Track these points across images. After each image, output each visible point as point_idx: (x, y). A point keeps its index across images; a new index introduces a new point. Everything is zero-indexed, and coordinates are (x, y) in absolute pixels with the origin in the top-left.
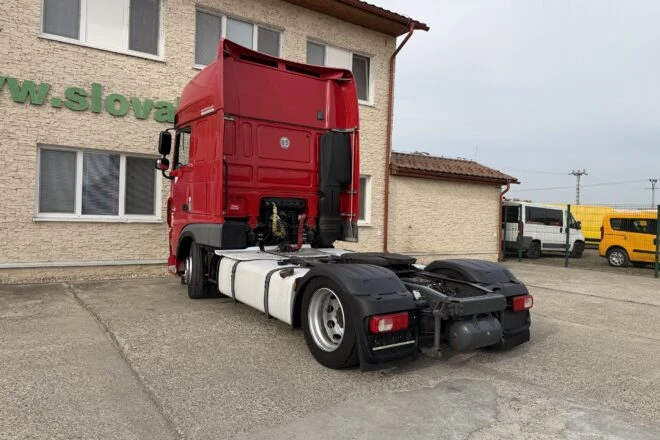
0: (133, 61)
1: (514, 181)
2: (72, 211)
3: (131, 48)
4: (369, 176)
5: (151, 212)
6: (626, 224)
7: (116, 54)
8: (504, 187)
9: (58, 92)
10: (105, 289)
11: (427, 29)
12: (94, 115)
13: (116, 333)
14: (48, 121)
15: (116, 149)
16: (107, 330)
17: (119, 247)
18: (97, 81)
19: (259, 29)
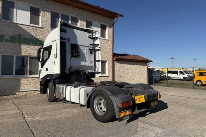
0: (31, 28)
1: (151, 61)
2: (12, 74)
3: (30, 23)
4: (107, 61)
7: (26, 25)
8: (148, 63)
9: (7, 37)
10: (22, 99)
11: (123, 16)
12: (19, 44)
14: (4, 46)
15: (26, 55)
16: (21, 112)
17: (27, 85)
18: (20, 34)
19: (71, 17)
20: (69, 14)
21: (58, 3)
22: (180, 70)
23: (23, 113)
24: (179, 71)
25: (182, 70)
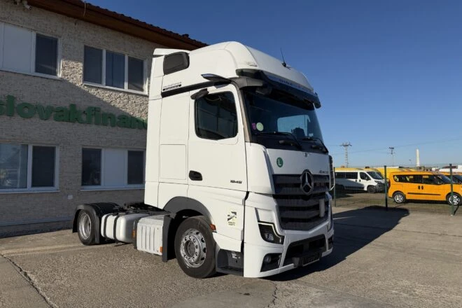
0: (38, 80)
3: (37, 71)
5: (52, 184)
6: (402, 179)
7: (26, 75)
12: (8, 117)
13: (28, 272)
15: (26, 141)
16: (21, 270)
18: (11, 94)
19: (129, 58)
20: (124, 52)
21: (100, 27)
22: (362, 171)
23: (26, 274)
24: (359, 172)
25: (365, 171)
